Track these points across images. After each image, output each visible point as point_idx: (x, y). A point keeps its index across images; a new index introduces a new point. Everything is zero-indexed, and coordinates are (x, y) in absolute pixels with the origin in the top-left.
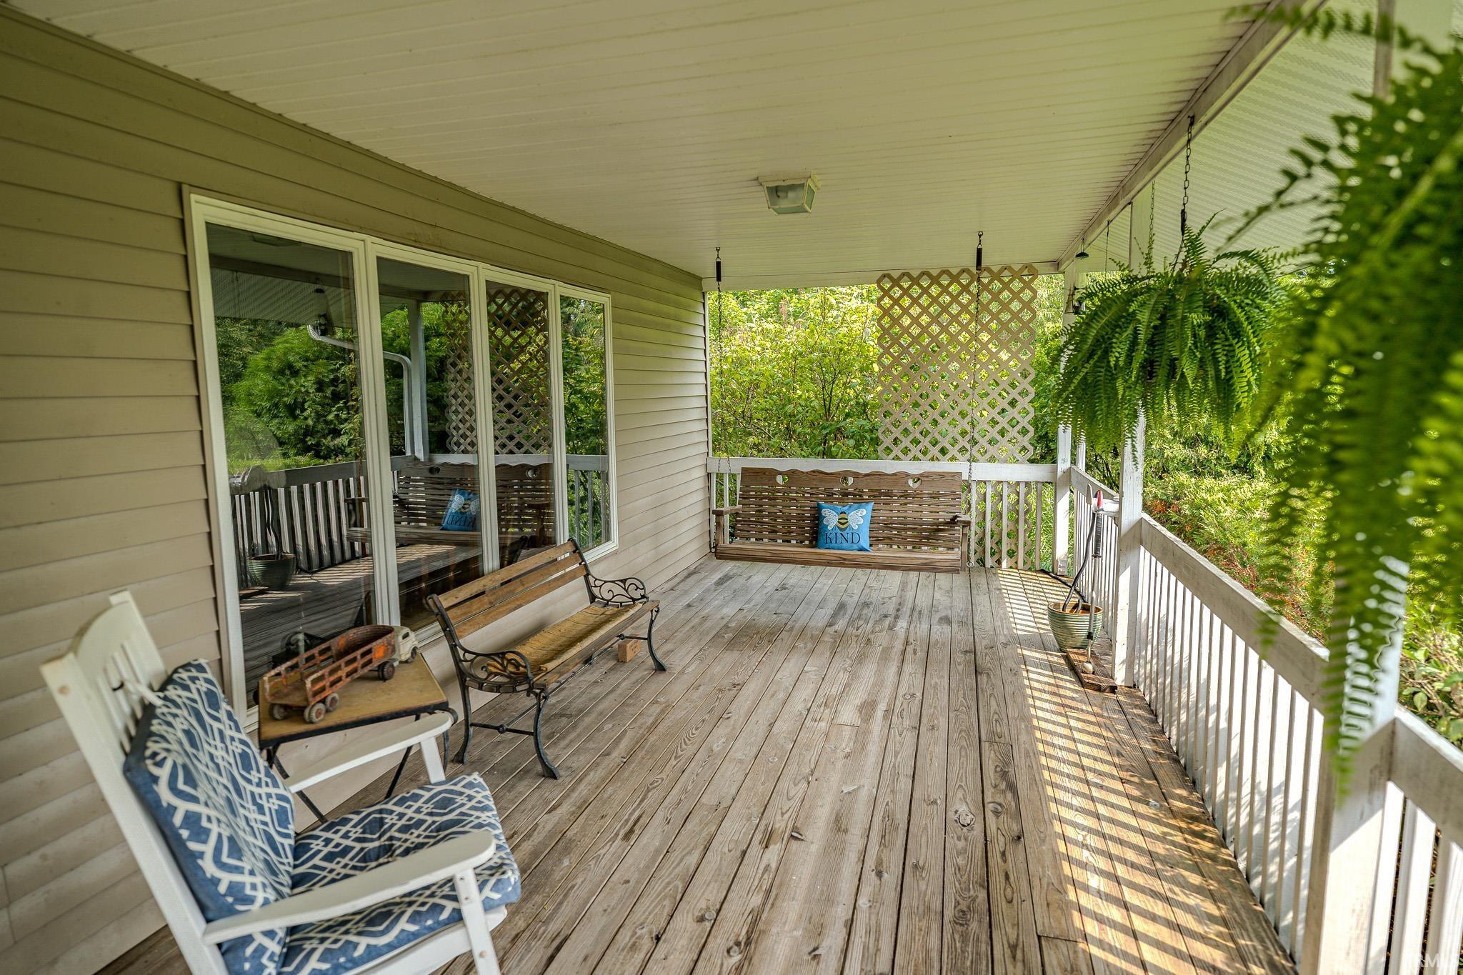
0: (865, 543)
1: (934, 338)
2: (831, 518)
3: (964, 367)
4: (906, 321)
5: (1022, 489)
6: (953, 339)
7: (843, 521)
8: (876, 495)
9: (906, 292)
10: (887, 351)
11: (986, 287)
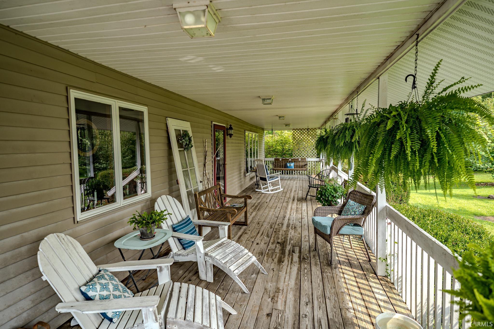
0: (293, 168)
1: (301, 139)
2: (288, 165)
3: (306, 143)
4: (297, 136)
5: (315, 162)
6: (304, 139)
7: (290, 165)
8: (295, 162)
9: (297, 132)
10: (294, 141)
11: (309, 131)
